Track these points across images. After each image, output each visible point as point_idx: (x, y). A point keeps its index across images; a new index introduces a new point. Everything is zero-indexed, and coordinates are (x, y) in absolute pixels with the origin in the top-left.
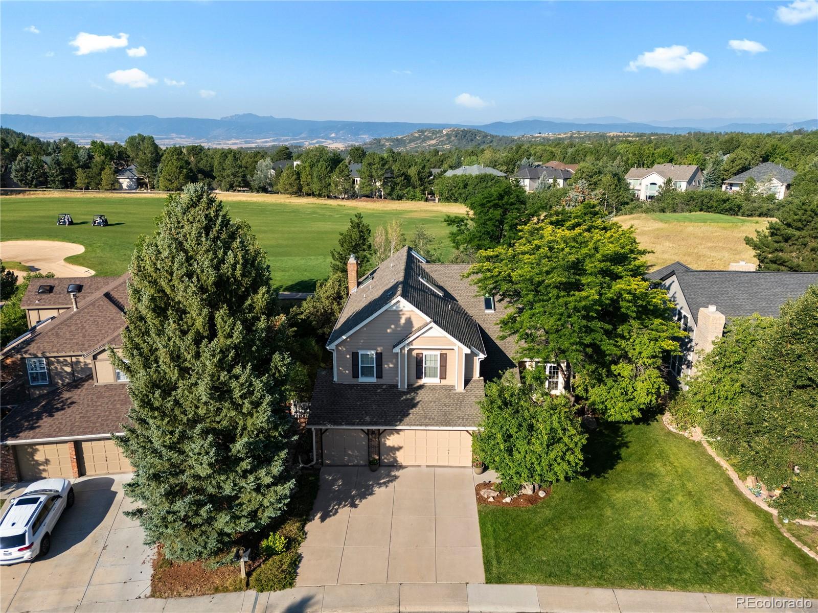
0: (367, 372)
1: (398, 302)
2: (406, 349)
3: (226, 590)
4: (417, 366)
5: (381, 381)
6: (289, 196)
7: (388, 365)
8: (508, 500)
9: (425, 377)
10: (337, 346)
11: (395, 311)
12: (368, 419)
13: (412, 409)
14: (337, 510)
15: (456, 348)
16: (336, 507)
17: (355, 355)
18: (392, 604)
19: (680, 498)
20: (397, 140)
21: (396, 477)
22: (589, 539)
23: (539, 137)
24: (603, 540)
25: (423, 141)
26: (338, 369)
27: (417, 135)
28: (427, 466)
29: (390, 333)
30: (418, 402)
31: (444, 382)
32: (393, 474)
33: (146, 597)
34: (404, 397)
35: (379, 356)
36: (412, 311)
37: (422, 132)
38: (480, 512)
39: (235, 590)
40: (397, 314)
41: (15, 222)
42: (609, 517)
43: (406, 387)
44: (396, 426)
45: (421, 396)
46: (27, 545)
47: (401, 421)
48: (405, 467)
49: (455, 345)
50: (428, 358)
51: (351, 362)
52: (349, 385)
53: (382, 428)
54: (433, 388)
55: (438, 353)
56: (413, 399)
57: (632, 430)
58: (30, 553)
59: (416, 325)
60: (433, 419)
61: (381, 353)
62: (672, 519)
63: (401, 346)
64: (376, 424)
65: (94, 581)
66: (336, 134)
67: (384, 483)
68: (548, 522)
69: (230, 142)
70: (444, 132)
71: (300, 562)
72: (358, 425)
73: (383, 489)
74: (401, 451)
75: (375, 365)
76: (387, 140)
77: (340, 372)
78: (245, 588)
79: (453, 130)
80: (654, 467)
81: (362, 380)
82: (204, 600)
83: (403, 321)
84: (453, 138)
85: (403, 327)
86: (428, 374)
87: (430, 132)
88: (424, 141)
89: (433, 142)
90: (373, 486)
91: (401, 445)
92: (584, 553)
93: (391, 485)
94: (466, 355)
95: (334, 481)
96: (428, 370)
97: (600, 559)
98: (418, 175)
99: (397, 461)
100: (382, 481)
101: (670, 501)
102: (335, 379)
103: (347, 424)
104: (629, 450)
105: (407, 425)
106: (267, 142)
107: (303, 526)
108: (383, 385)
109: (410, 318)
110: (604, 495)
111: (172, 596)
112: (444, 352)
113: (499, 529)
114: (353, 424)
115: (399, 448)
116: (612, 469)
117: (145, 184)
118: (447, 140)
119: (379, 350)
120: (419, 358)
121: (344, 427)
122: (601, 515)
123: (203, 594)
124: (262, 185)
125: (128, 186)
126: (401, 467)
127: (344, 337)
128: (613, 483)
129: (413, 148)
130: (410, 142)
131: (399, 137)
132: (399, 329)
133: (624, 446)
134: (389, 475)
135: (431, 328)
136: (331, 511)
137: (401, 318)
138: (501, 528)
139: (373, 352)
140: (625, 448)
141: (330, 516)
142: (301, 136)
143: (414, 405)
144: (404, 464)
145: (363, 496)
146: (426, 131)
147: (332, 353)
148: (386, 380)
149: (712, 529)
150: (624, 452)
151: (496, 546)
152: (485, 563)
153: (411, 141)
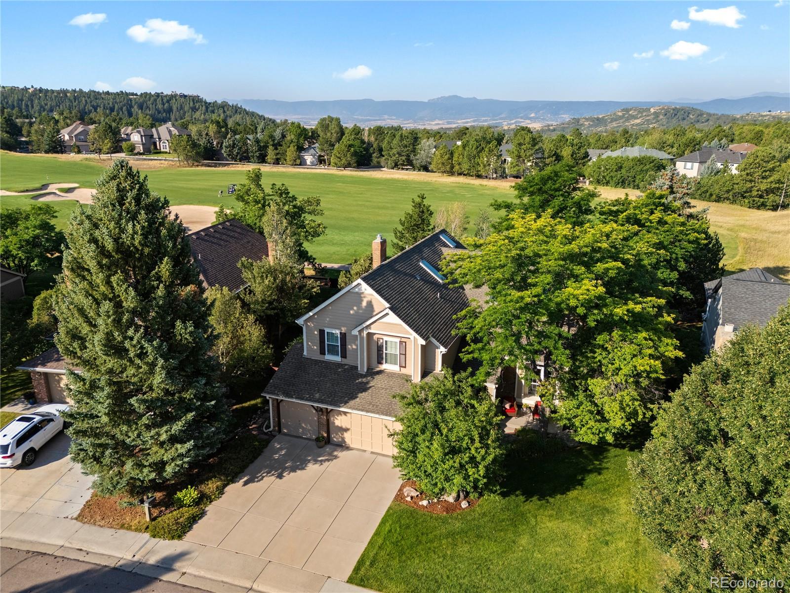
0: (333, 350)
1: (359, 284)
2: (365, 333)
3: (129, 528)
4: (378, 351)
5: (345, 361)
6: (440, 174)
7: (352, 346)
8: (425, 503)
9: (386, 362)
10: (306, 321)
11: (357, 293)
12: (317, 396)
13: (361, 393)
14: (264, 477)
15: (412, 338)
16: (265, 474)
17: (322, 332)
18: (248, 578)
19: (621, 544)
20: (598, 119)
21: (336, 457)
22: (482, 565)
23: (767, 115)
24: (495, 569)
25: (626, 120)
26: (307, 344)
27: (620, 114)
28: (372, 453)
29: (353, 315)
30: (370, 387)
31: (404, 371)
32: (335, 453)
33: (72, 519)
34: (360, 380)
35: (343, 336)
36: (372, 295)
37: (627, 110)
38: (390, 508)
39: (136, 530)
40: (359, 296)
41: (200, 189)
42: (521, 546)
43: (365, 370)
44: (340, 407)
45: (377, 382)
46: (9, 454)
47: (346, 403)
48: (352, 449)
49: (411, 335)
50: (389, 344)
51: (318, 338)
52: (316, 361)
53: (330, 408)
54: (392, 375)
55: (398, 340)
56: (368, 383)
57: (619, 455)
58: (11, 462)
59: (377, 310)
60: (377, 406)
61: (345, 334)
62: (594, 566)
63: (359, 328)
64: (322, 402)
65: (45, 496)
66: (536, 113)
67: (321, 461)
68: (451, 534)
69: (433, 123)
70: (652, 110)
71: (200, 518)
72: (307, 400)
73: (317, 466)
74: (349, 432)
75: (339, 344)
76: (587, 120)
77: (309, 346)
78: (143, 531)
79: (663, 109)
80: (616, 501)
81: (328, 357)
82: (109, 532)
83: (364, 304)
84: (661, 117)
85: (365, 310)
86: (389, 360)
87: (635, 110)
88: (628, 120)
89: (638, 121)
90: (309, 461)
91: (348, 427)
92: (464, 578)
93: (327, 464)
94: (422, 346)
95: (281, 449)
96: (389, 357)
97: (478, 587)
98: (572, 156)
99: (345, 442)
100: (320, 459)
101: (607, 544)
102: (305, 353)
103: (296, 398)
104: (599, 477)
105: (350, 408)
106: (467, 123)
107: (225, 486)
108: (346, 365)
109: (371, 302)
110: (533, 521)
111: (89, 522)
112: (403, 340)
113: (396, 530)
114: (302, 399)
115: (347, 430)
116: (563, 493)
117: (324, 161)
118: (654, 119)
119: (344, 330)
120: (380, 343)
121: (294, 400)
122: (514, 542)
123: (112, 527)
124: (423, 164)
125: (311, 162)
126: (348, 448)
127: (311, 314)
128: (553, 509)
129: (614, 127)
130: (611, 122)
131: (600, 117)
132: (361, 311)
133: (596, 472)
134: (330, 454)
135: (387, 314)
136: (257, 478)
137: (362, 300)
138: (398, 529)
139: (338, 332)
140: (595, 474)
141: (254, 482)
142: (501, 116)
143: (365, 390)
144: (351, 446)
145: (293, 469)
146: (631, 110)
147: (302, 328)
148: (348, 361)
149: (633, 588)
150: (590, 479)
151: (380, 547)
152: (358, 562)
153: (612, 120)
